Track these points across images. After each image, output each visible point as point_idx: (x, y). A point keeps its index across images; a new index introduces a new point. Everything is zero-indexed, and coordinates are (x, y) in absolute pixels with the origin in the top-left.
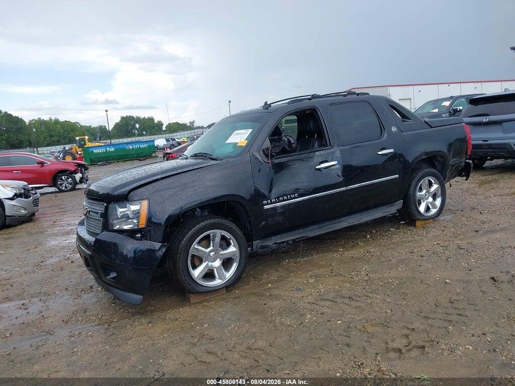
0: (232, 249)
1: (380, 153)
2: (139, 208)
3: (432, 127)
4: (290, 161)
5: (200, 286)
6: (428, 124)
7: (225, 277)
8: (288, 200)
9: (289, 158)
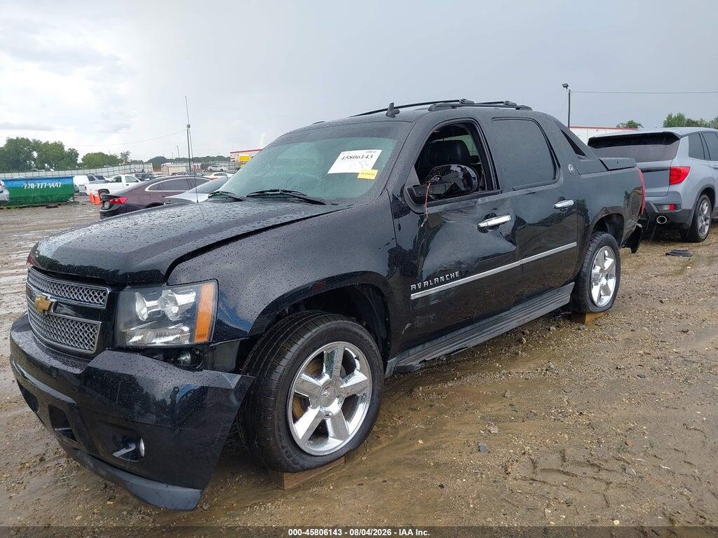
0: (359, 377)
1: (559, 205)
2: (192, 300)
3: (608, 170)
4: (446, 211)
5: (305, 456)
6: (603, 164)
7: (347, 434)
8: (446, 282)
9: (443, 207)
